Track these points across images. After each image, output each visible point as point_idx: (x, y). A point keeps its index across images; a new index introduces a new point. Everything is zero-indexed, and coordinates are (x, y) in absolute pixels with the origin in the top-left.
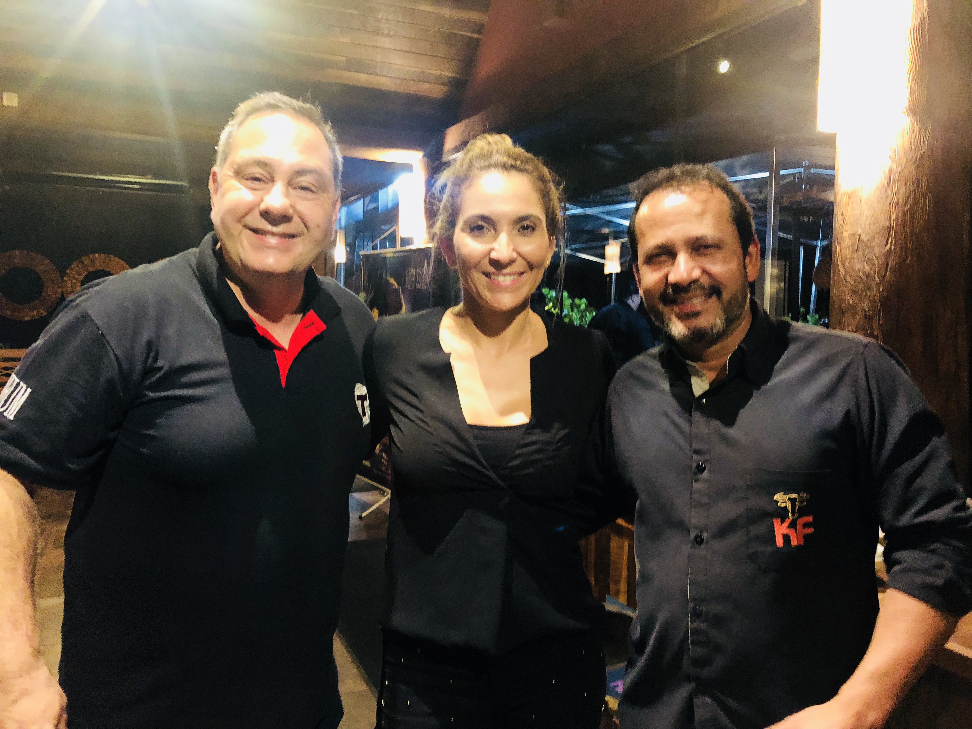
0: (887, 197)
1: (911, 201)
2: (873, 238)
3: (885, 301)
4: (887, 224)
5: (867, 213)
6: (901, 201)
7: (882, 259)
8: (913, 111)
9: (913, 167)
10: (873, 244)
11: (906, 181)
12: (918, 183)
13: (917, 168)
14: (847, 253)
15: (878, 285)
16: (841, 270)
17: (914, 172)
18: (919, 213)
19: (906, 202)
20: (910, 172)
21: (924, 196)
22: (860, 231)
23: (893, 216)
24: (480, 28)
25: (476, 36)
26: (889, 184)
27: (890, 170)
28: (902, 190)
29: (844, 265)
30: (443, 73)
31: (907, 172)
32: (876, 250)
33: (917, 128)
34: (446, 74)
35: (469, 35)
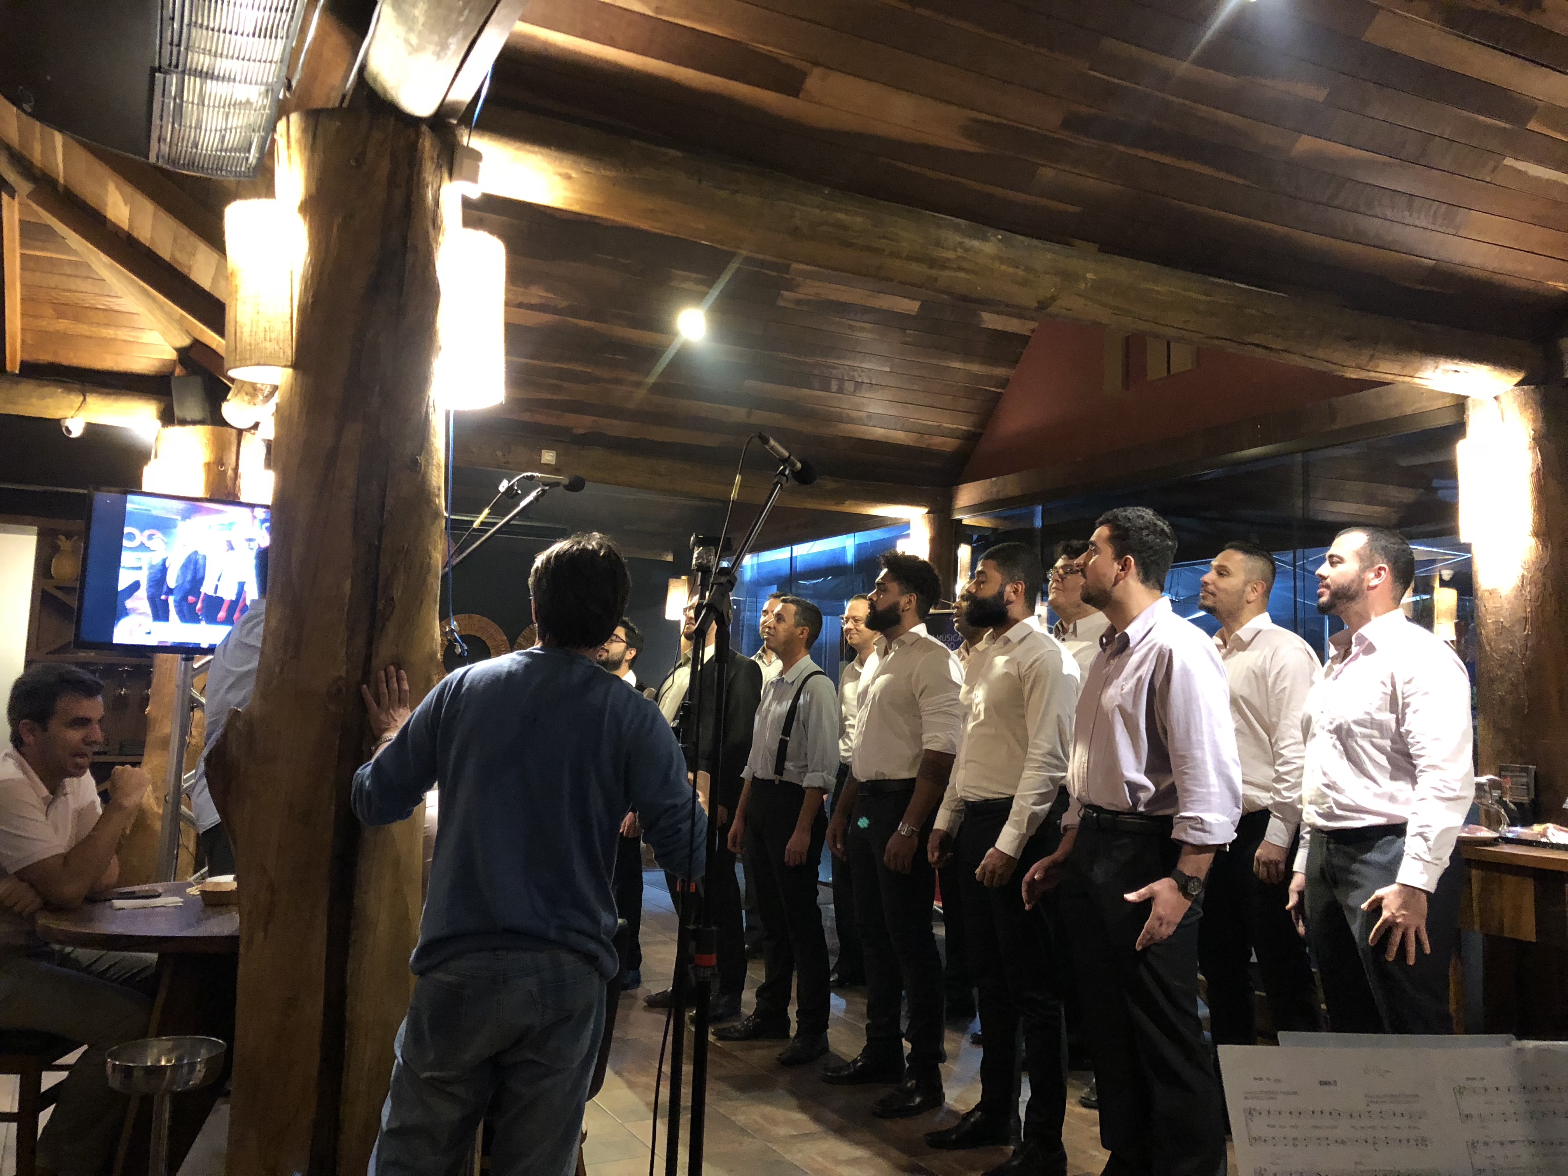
1: (1540, 600)
2: (1513, 625)
3: (1528, 673)
4: (1524, 615)
5: (1506, 606)
7: (1523, 642)
8: (1536, 534)
9: (1540, 574)
10: (1515, 629)
11: (1536, 584)
12: (1544, 585)
13: (1544, 574)
14: (1492, 635)
15: (1522, 660)
16: (1488, 648)
18: (1547, 608)
19: (1538, 599)
20: (1538, 578)
21: (1550, 595)
22: (1501, 620)
23: (1529, 610)
26: (1522, 586)
27: (1523, 576)
28: (1534, 591)
29: (1490, 645)
30: (960, 427)
31: (1535, 578)
32: (1517, 634)
33: (1538, 546)
34: (963, 428)
35: (993, 389)
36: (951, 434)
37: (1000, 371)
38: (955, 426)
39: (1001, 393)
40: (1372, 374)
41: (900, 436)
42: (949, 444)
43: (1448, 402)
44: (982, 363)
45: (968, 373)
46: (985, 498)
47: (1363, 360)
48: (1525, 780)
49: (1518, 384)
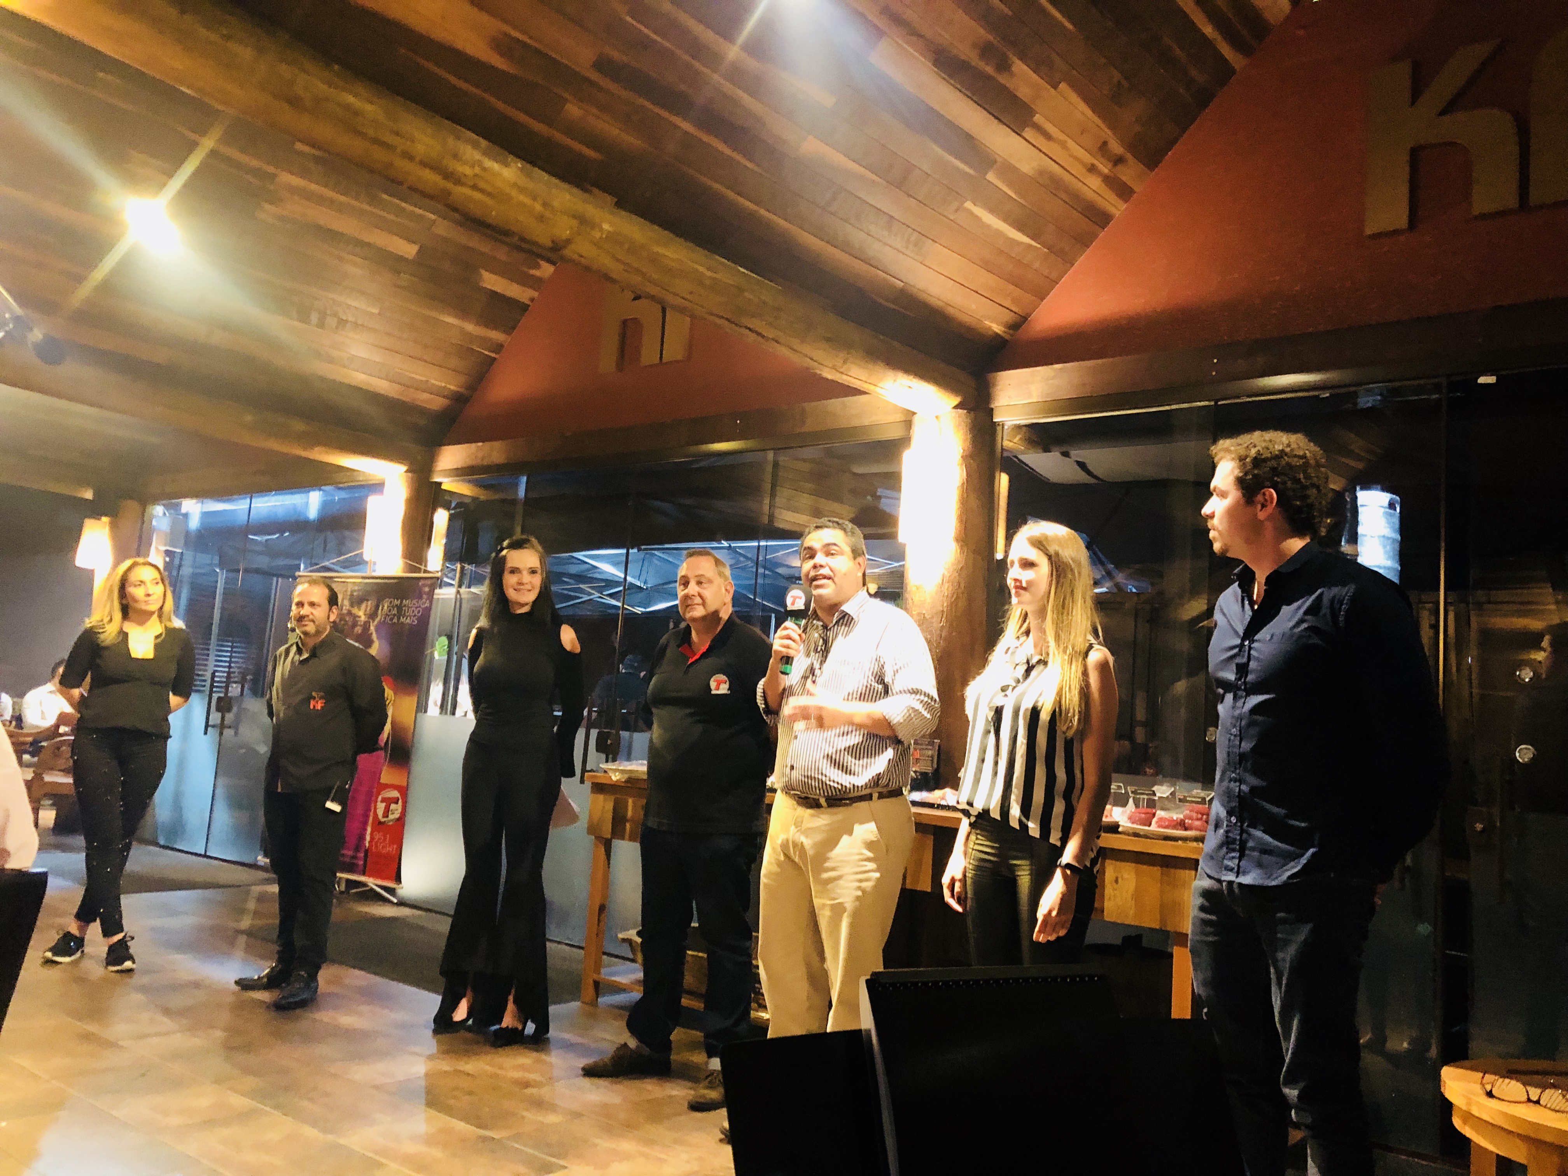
0: (941, 591)
1: (955, 596)
2: (933, 617)
4: (941, 609)
5: (929, 600)
6: (950, 595)
7: (938, 632)
8: (957, 540)
9: (957, 574)
10: (933, 621)
11: (953, 583)
12: (959, 584)
13: (959, 575)
17: (958, 578)
18: (960, 604)
19: (953, 596)
20: (955, 577)
21: (963, 593)
22: (924, 612)
23: (945, 604)
24: (499, 348)
25: (493, 355)
26: (942, 583)
27: (944, 575)
28: (950, 589)
30: (448, 386)
31: (953, 577)
32: (935, 625)
33: (959, 551)
34: (452, 387)
35: (487, 353)
36: (438, 392)
37: (497, 336)
38: (443, 385)
39: (495, 359)
40: (845, 377)
41: (382, 386)
42: (437, 403)
43: (899, 417)
44: (478, 324)
45: (462, 331)
46: (469, 462)
47: (839, 362)
48: (930, 753)
49: (956, 407)
